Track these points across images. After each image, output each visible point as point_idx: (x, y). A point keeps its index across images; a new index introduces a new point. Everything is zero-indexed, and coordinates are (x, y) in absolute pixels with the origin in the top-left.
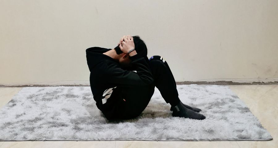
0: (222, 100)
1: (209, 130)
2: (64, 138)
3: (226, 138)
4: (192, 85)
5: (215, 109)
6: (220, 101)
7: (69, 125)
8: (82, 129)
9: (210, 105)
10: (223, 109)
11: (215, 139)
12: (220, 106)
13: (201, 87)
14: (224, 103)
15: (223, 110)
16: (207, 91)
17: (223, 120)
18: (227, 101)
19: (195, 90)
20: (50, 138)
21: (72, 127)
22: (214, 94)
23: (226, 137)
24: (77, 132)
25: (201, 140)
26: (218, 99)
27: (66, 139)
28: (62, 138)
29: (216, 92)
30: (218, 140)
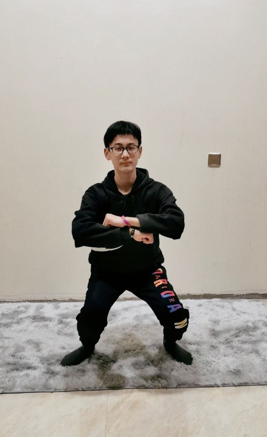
0: (253, 323)
1: (235, 370)
2: (32, 388)
3: (257, 382)
4: (214, 300)
5: (244, 337)
6: (250, 324)
7: (38, 367)
8: (57, 373)
9: (238, 331)
10: (254, 337)
11: (242, 384)
12: (251, 333)
13: (226, 303)
14: (255, 328)
15: (254, 339)
16: (234, 310)
17: (253, 354)
18: (260, 325)
19: (218, 309)
20: (10, 390)
21: (42, 370)
22: (244, 315)
23: (257, 380)
24: (50, 377)
25: (224, 385)
26: (248, 321)
27: (34, 389)
28: (28, 388)
29: (245, 311)
30: (246, 384)
